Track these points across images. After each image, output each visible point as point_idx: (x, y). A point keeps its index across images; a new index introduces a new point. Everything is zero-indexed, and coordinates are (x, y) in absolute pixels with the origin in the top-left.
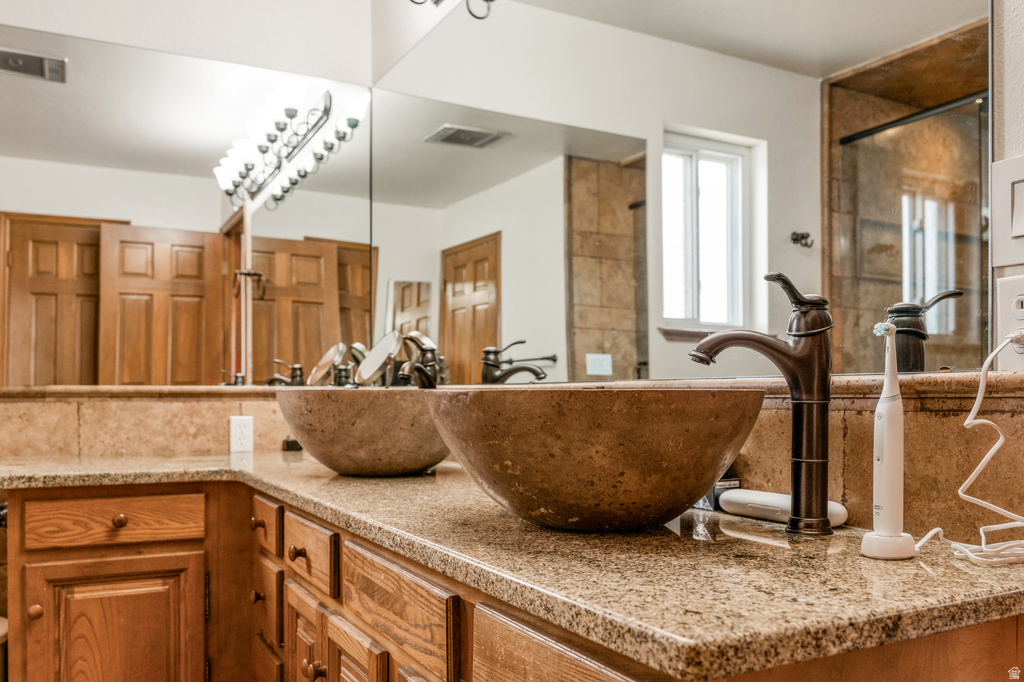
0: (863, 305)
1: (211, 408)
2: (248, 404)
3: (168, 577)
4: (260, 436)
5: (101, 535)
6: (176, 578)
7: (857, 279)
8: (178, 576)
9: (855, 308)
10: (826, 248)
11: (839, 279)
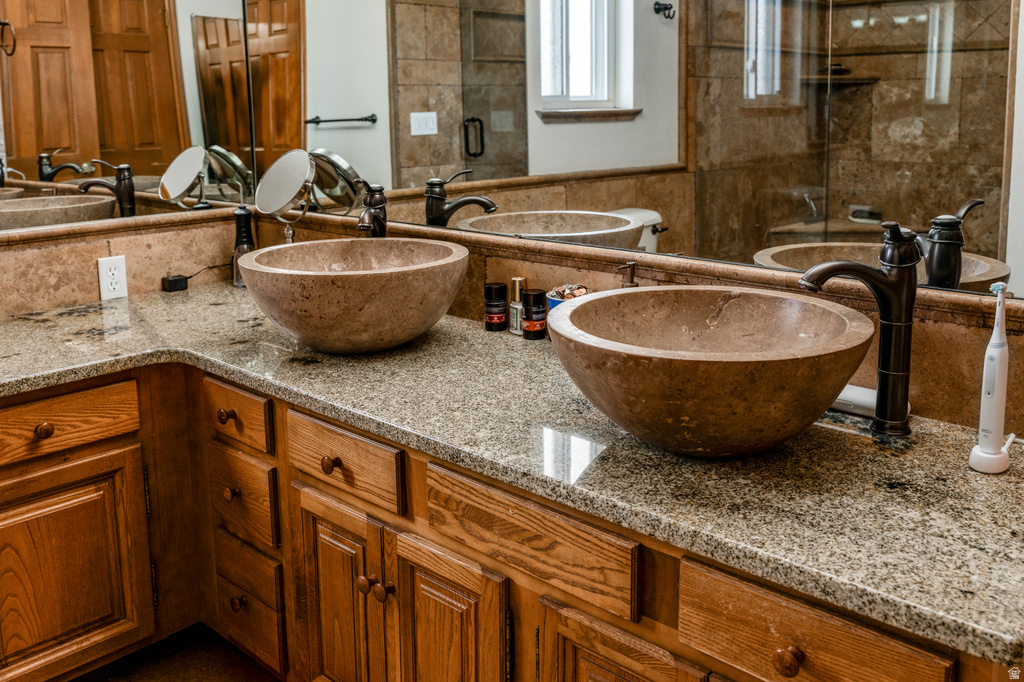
0: (713, 73)
1: (73, 251)
2: (117, 241)
3: (101, 481)
4: (134, 277)
5: (20, 450)
6: (110, 480)
7: (709, 47)
8: (113, 477)
9: (706, 77)
10: (684, 16)
11: (694, 48)
